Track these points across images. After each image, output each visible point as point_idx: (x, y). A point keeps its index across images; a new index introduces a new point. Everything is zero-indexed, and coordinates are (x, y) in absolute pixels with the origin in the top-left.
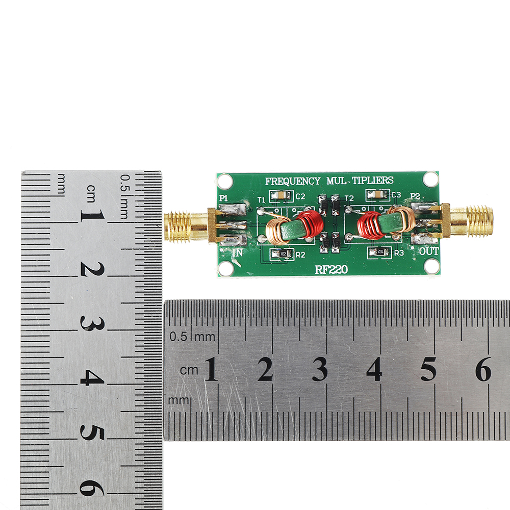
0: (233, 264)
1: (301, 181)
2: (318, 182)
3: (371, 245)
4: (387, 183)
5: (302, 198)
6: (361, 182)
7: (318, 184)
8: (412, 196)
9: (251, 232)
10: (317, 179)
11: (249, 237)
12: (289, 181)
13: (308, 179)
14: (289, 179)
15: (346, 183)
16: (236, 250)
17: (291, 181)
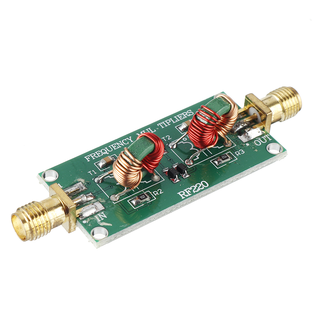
0: (104, 226)
1: (117, 146)
2: (131, 141)
3: (212, 158)
4: (189, 116)
6: (167, 124)
9: (101, 198)
10: (129, 139)
11: (102, 202)
12: (107, 150)
13: (121, 142)
14: (106, 149)
15: (155, 131)
16: (98, 216)
17: (108, 150)
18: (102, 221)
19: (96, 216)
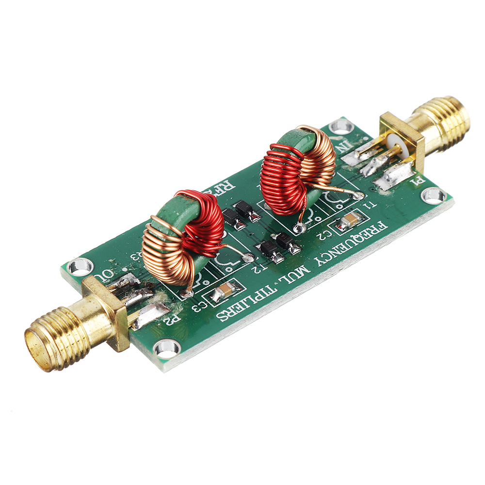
0: (338, 135)
1: (339, 250)
2: (317, 260)
4: (224, 311)
5: (320, 234)
6: (261, 292)
7: (316, 259)
8: (176, 317)
9: (348, 171)
10: (322, 262)
11: (347, 166)
12: (355, 242)
13: (333, 256)
14: (357, 243)
15: (279, 280)
16: (348, 148)
17: (353, 242)
18: (341, 141)
19: (351, 146)
